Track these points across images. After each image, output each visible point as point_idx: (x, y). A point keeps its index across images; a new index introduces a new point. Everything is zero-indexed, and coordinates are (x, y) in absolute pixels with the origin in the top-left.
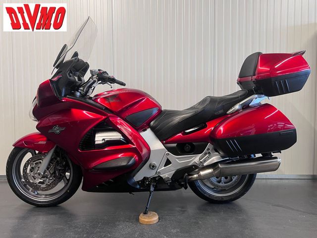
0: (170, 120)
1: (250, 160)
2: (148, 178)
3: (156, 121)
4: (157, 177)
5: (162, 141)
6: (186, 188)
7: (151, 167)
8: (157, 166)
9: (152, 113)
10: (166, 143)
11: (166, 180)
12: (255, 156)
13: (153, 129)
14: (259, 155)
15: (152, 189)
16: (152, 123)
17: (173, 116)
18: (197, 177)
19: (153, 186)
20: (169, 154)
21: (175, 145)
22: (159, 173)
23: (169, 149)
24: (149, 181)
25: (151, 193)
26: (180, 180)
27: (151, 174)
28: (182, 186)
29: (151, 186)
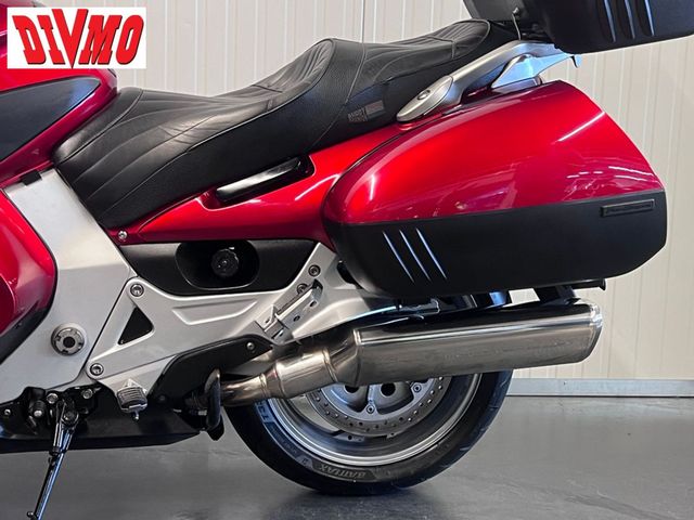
0: (149, 136)
1: (487, 314)
2: (44, 394)
3: (84, 140)
4: (85, 388)
5: (110, 229)
6: (216, 433)
7: (60, 345)
8: (89, 340)
9: (68, 100)
10: (132, 240)
11: (125, 399)
12: (508, 300)
13: (73, 176)
14: (524, 296)
15: (61, 439)
16: (67, 147)
17: (165, 120)
18: (261, 387)
19: (67, 426)
20: (141, 289)
21: (170, 248)
22: (97, 368)
23: (144, 267)
24: (49, 407)
25: (56, 458)
26: (189, 402)
27: (60, 374)
28: (196, 425)
29: (59, 427)
